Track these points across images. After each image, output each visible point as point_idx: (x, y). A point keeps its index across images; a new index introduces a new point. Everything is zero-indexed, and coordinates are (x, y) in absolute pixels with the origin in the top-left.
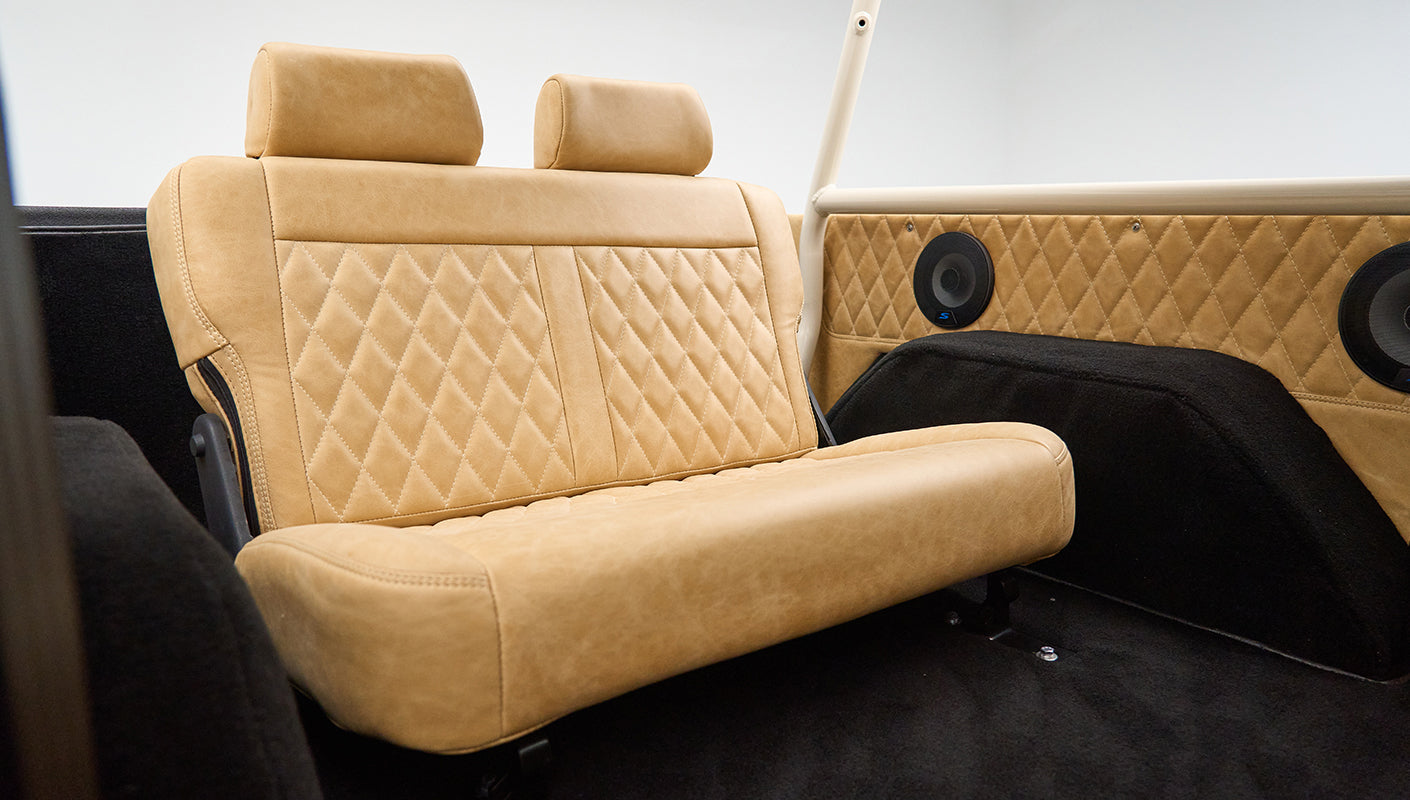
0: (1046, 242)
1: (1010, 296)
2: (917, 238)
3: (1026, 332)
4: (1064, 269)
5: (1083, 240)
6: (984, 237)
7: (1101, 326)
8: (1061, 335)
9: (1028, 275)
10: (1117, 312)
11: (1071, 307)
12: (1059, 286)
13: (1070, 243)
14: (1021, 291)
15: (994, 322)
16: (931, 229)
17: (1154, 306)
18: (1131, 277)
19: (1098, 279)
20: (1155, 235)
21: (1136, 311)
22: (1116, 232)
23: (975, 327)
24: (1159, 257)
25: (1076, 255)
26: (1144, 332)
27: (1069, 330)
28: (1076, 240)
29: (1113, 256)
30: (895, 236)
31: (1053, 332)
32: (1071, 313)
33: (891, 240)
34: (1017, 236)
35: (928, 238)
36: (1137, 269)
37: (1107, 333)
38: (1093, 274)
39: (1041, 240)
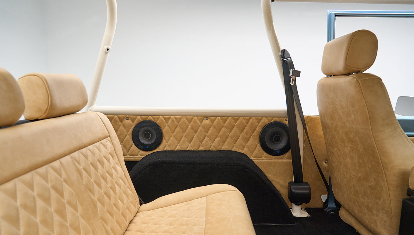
0: (180, 123)
1: (169, 140)
2: (131, 122)
3: (176, 150)
4: (187, 131)
5: (192, 123)
6: (158, 122)
7: (199, 147)
8: (187, 150)
9: (175, 133)
10: (204, 142)
11: (190, 142)
12: (186, 136)
13: (188, 123)
14: (172, 138)
15: (164, 148)
16: (136, 119)
17: (215, 140)
18: (207, 132)
19: (197, 134)
20: (213, 121)
21: (209, 142)
22: (201, 121)
23: (157, 150)
24: (214, 127)
25: (190, 127)
26: (212, 147)
27: (190, 148)
28: (190, 123)
29: (201, 127)
30: (121, 121)
31: (185, 149)
32: (190, 143)
33: (120, 123)
34: (170, 122)
35: (136, 122)
36: (208, 130)
37: (201, 148)
38: (196, 132)
39: (178, 123)
